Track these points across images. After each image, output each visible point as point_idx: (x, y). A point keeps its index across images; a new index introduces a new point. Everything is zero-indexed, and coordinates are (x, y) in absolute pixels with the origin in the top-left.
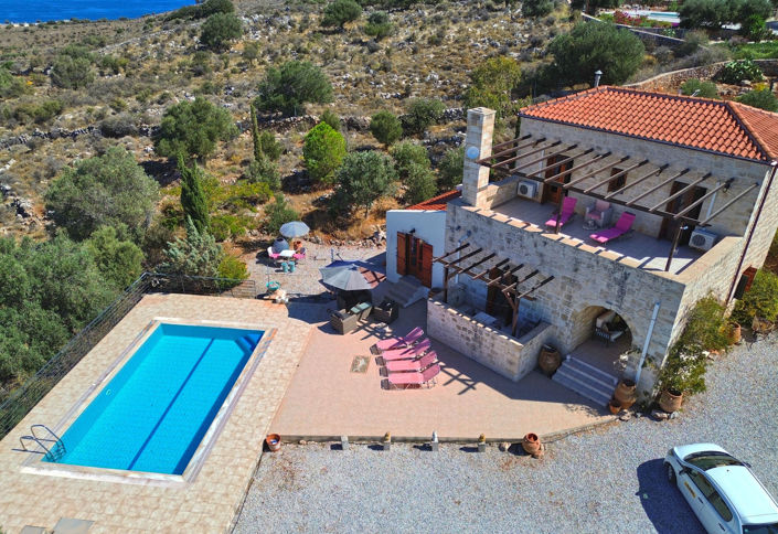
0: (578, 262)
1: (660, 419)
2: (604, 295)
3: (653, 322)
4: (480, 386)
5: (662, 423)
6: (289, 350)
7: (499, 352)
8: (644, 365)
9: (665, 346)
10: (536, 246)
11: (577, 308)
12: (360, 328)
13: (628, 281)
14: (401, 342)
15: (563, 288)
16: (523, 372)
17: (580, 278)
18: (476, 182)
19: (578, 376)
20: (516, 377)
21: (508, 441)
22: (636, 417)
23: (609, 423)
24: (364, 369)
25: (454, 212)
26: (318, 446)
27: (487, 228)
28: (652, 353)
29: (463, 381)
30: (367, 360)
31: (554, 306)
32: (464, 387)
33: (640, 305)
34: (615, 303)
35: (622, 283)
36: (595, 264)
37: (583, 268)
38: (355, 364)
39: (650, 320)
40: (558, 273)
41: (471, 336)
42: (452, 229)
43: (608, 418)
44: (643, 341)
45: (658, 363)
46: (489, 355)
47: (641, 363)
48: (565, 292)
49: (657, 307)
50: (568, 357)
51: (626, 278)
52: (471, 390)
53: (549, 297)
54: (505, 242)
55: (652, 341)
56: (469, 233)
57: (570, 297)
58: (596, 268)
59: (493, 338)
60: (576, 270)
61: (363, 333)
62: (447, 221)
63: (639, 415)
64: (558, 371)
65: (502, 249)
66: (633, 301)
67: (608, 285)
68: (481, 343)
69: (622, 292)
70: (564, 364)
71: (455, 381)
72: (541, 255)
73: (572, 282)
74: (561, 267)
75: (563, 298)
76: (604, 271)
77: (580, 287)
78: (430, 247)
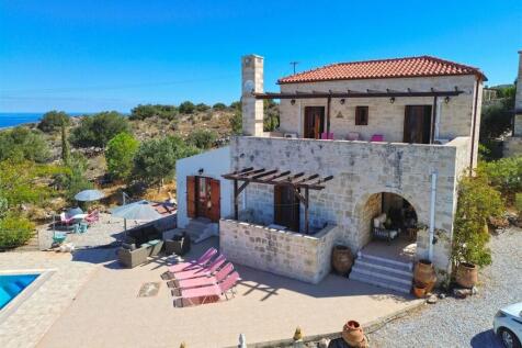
1: (463, 297)
2: (383, 180)
3: (434, 192)
4: (281, 291)
5: (467, 299)
6: (66, 287)
7: (295, 254)
8: (435, 241)
9: (450, 215)
10: (312, 151)
11: (360, 201)
12: (150, 261)
13: (402, 160)
14: (193, 265)
15: (343, 184)
16: (321, 273)
17: (357, 170)
18: (253, 114)
19: (373, 270)
20: (316, 278)
21: (326, 337)
22: (441, 298)
23: (419, 307)
24: (153, 293)
25: (237, 142)
27: (268, 148)
28: (439, 227)
29: (263, 289)
30: (157, 285)
31: (337, 205)
32: (265, 294)
33: (418, 179)
34: (393, 185)
35: (397, 164)
36: (368, 152)
38: (142, 292)
39: (430, 191)
40: (336, 172)
41: (265, 246)
42: (237, 159)
43: (416, 302)
44: (428, 217)
45: (447, 235)
46: (285, 261)
47: (432, 239)
48: (346, 189)
49: (434, 176)
50: (359, 254)
51: (400, 157)
52: (273, 296)
53: (332, 198)
54: (285, 156)
55: (437, 213)
56: (252, 158)
57: (351, 192)
58: (370, 157)
59: (288, 240)
60: (352, 164)
61: (154, 265)
62: (232, 153)
63: (443, 295)
64: (353, 269)
65: (283, 163)
66: (411, 178)
67: (385, 170)
68: (275, 250)
69: (399, 173)
70: (357, 262)
71: (255, 291)
72: (319, 159)
73: (351, 176)
74: (338, 166)
75: (344, 195)
76: (378, 158)
77: (358, 180)
78: (217, 182)
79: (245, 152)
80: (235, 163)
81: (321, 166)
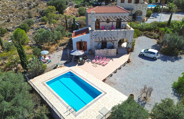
0: (118, 33)
1: (133, 51)
6: (80, 71)
11: (118, 41)
14: (96, 60)
16: (116, 54)
18: (95, 26)
22: (131, 52)
23: (130, 55)
24: (96, 66)
26: (108, 78)
27: (100, 33)
29: (110, 60)
33: (128, 36)
34: (124, 37)
35: (125, 34)
37: (119, 34)
38: (94, 66)
41: (106, 53)
49: (131, 35)
51: (126, 32)
52: (113, 60)
54: (104, 34)
59: (111, 51)
62: (90, 35)
67: (123, 35)
68: (108, 53)
69: (125, 35)
70: (118, 51)
72: (111, 34)
74: (115, 35)
76: (122, 33)
77: (119, 37)
78: (86, 42)
79: (94, 35)
80: (91, 37)
81: (112, 35)
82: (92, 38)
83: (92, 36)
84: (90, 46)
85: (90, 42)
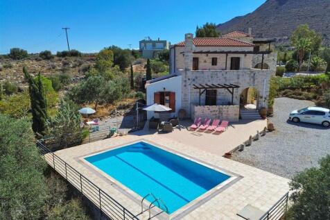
0: (238, 75)
2: (249, 83)
3: (265, 85)
7: (230, 113)
9: (268, 92)
10: (223, 75)
11: (240, 92)
13: (255, 76)
17: (240, 81)
18: (191, 60)
20: (238, 120)
25: (186, 74)
27: (202, 75)
28: (265, 96)
34: (252, 84)
37: (240, 76)
41: (217, 113)
44: (263, 93)
47: (264, 101)
49: (265, 80)
54: (210, 78)
56: (194, 80)
58: (245, 75)
59: (227, 109)
62: (183, 79)
65: (209, 81)
66: (258, 81)
67: (250, 79)
68: (222, 113)
69: (254, 80)
70: (241, 113)
72: (225, 78)
78: (174, 94)
79: (190, 78)
80: (184, 84)
82: (185, 86)
83: (185, 81)
84: (182, 101)
85: (182, 92)
